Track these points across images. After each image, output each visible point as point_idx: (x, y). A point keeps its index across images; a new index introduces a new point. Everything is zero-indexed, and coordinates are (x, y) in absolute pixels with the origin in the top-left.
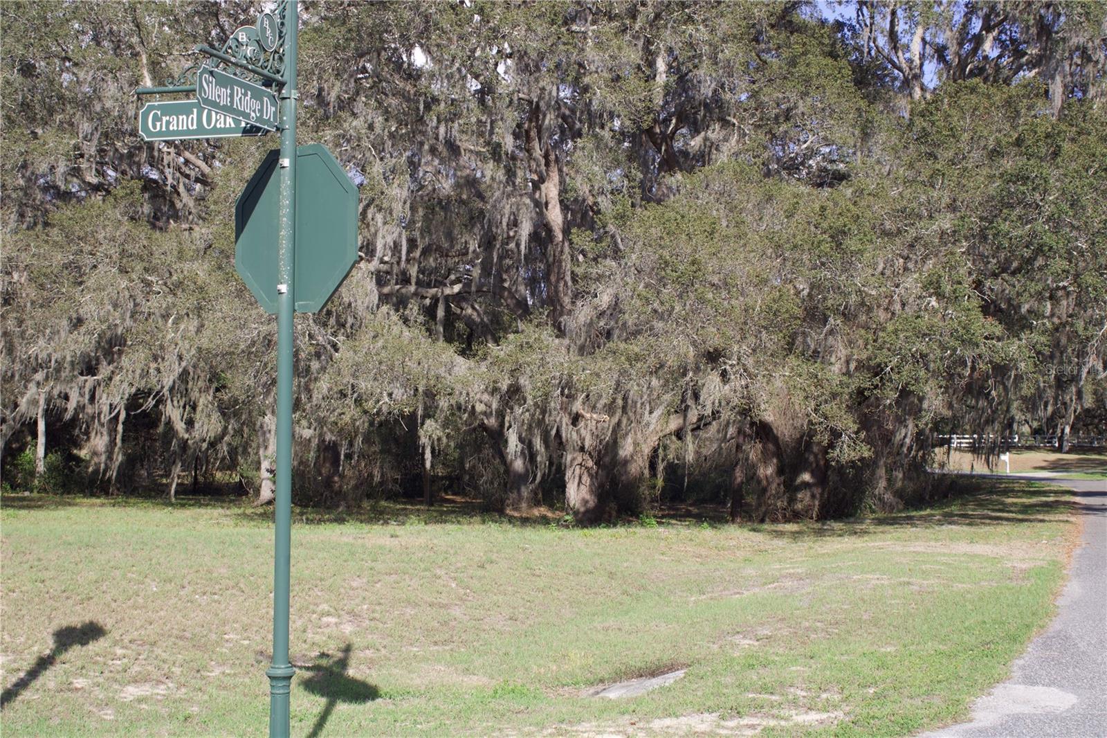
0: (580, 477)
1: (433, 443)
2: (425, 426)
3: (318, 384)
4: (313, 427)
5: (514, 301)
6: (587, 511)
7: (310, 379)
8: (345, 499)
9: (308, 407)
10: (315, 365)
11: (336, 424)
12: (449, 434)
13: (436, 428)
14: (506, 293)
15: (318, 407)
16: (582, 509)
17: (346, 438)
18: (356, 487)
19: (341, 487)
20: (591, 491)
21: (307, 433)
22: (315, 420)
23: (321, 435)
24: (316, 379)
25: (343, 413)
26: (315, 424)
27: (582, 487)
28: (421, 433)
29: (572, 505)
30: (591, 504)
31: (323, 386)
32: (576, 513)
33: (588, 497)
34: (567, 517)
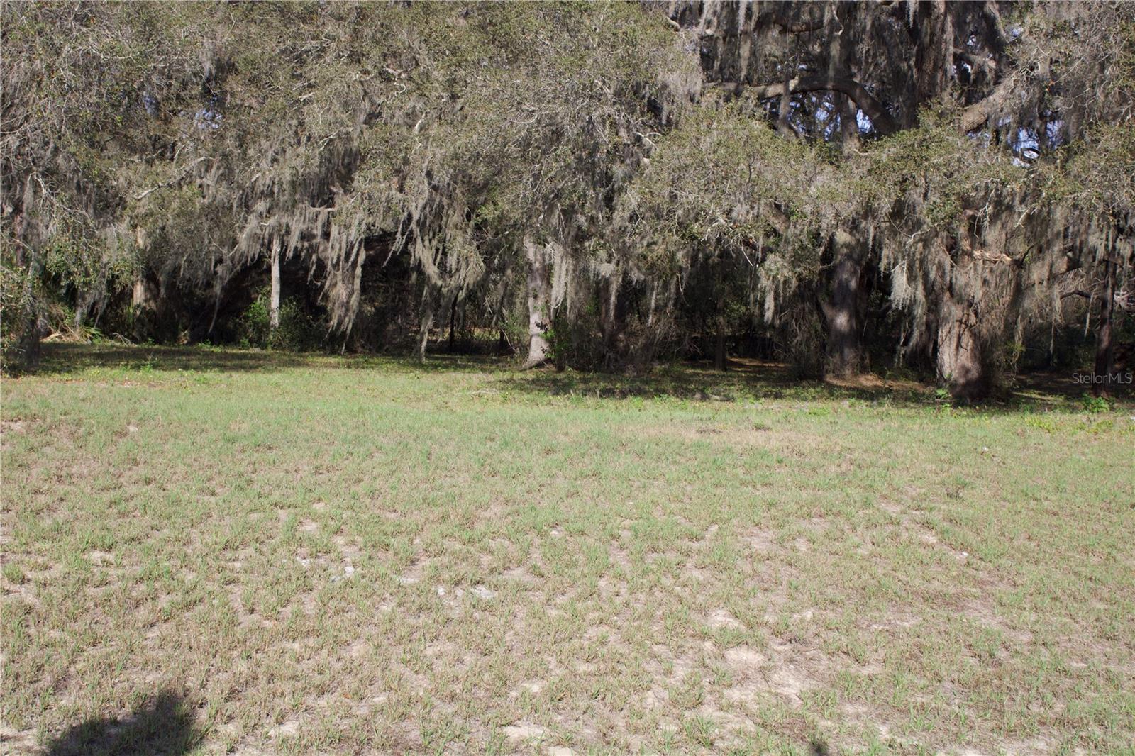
0: (959, 338)
1: (777, 287)
2: (767, 263)
3: (624, 197)
4: (614, 261)
5: (869, 101)
6: (968, 384)
7: (612, 190)
8: (632, 361)
9: (607, 231)
10: (619, 170)
11: (645, 258)
12: (801, 274)
13: (783, 266)
14: (858, 91)
15: (623, 231)
16: (962, 381)
17: (660, 277)
18: (646, 347)
19: (627, 346)
20: (974, 357)
21: (606, 269)
22: (617, 250)
23: (625, 274)
24: (621, 189)
25: (655, 243)
26: (616, 256)
27: (962, 351)
28: (762, 272)
29: (946, 376)
30: (974, 374)
31: (631, 198)
32: (953, 386)
33: (969, 364)
34: (940, 392)
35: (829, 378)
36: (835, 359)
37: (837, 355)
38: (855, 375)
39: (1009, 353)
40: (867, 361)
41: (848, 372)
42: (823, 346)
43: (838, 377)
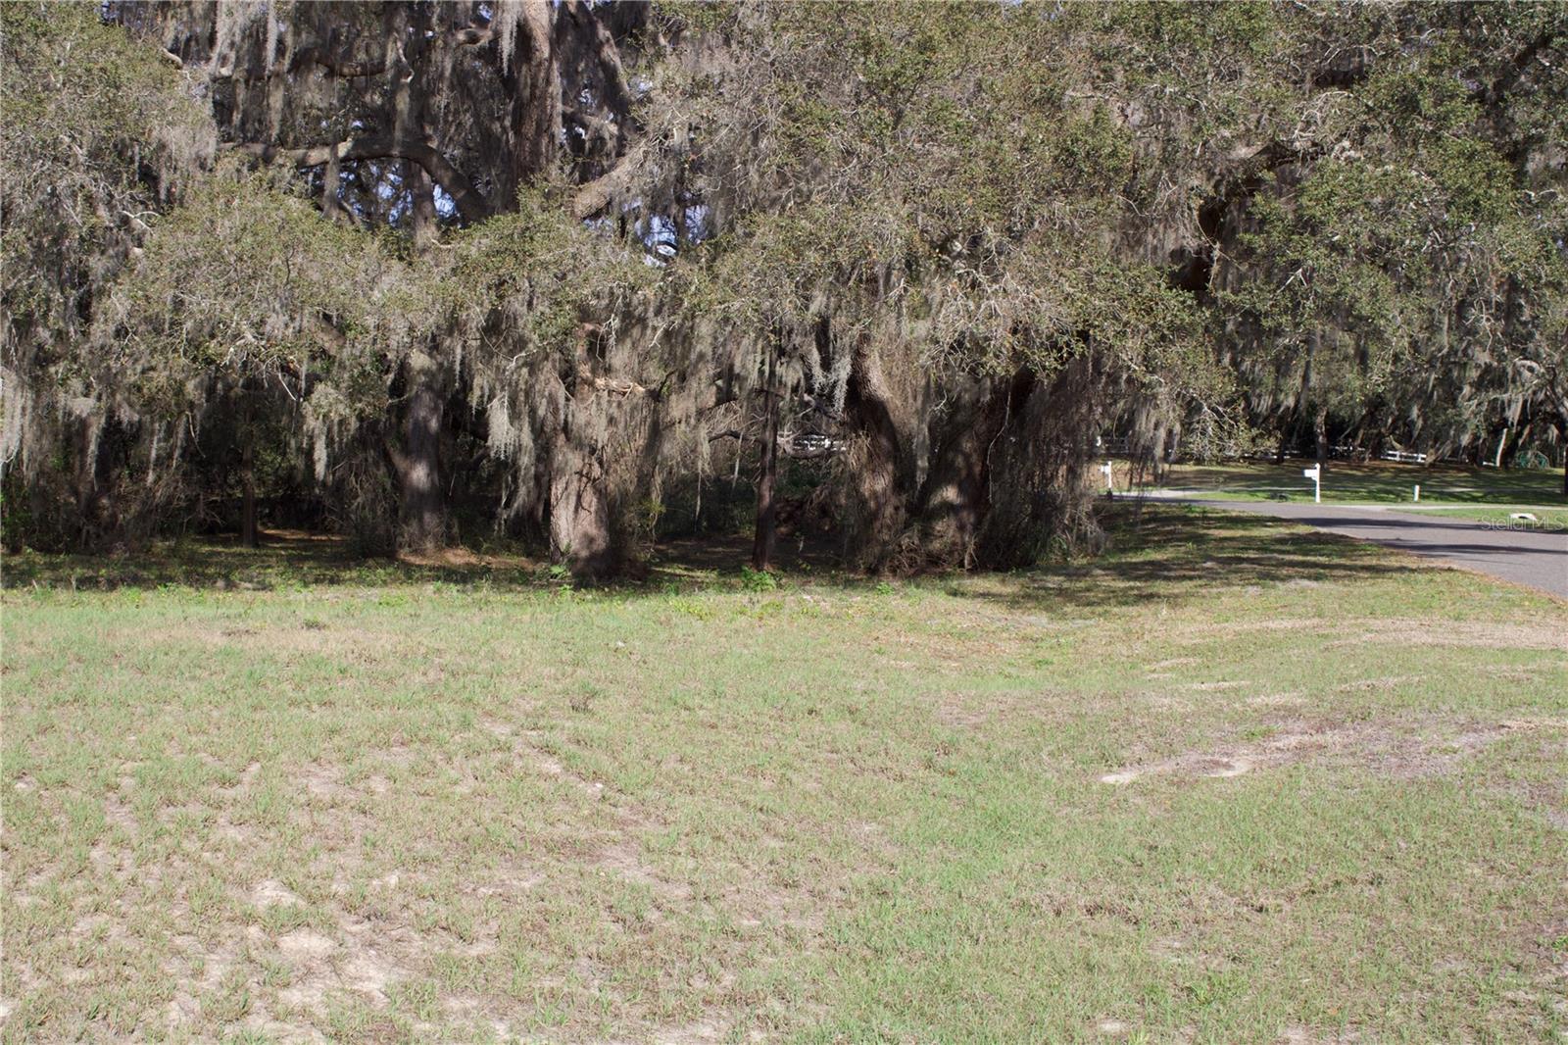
0: (579, 497)
1: (329, 430)
2: (314, 397)
3: (106, 303)
4: (94, 394)
5: (450, 174)
6: (593, 557)
7: (89, 293)
8: (121, 534)
9: (83, 351)
10: (97, 264)
11: (139, 389)
12: (362, 411)
13: (338, 401)
14: (435, 159)
15: (106, 351)
16: (584, 554)
17: (162, 417)
18: (142, 516)
19: (114, 516)
20: (599, 521)
21: (83, 406)
22: (99, 378)
23: (111, 413)
24: (101, 292)
25: (153, 369)
26: (97, 388)
27: (583, 514)
28: (307, 409)
29: (563, 548)
30: (601, 544)
31: (117, 304)
32: (573, 561)
33: (593, 531)
34: (556, 570)
35: (404, 554)
36: (413, 528)
37: (415, 524)
38: (440, 549)
39: (645, 515)
40: (456, 530)
41: (429, 545)
42: (395, 511)
43: (415, 552)
